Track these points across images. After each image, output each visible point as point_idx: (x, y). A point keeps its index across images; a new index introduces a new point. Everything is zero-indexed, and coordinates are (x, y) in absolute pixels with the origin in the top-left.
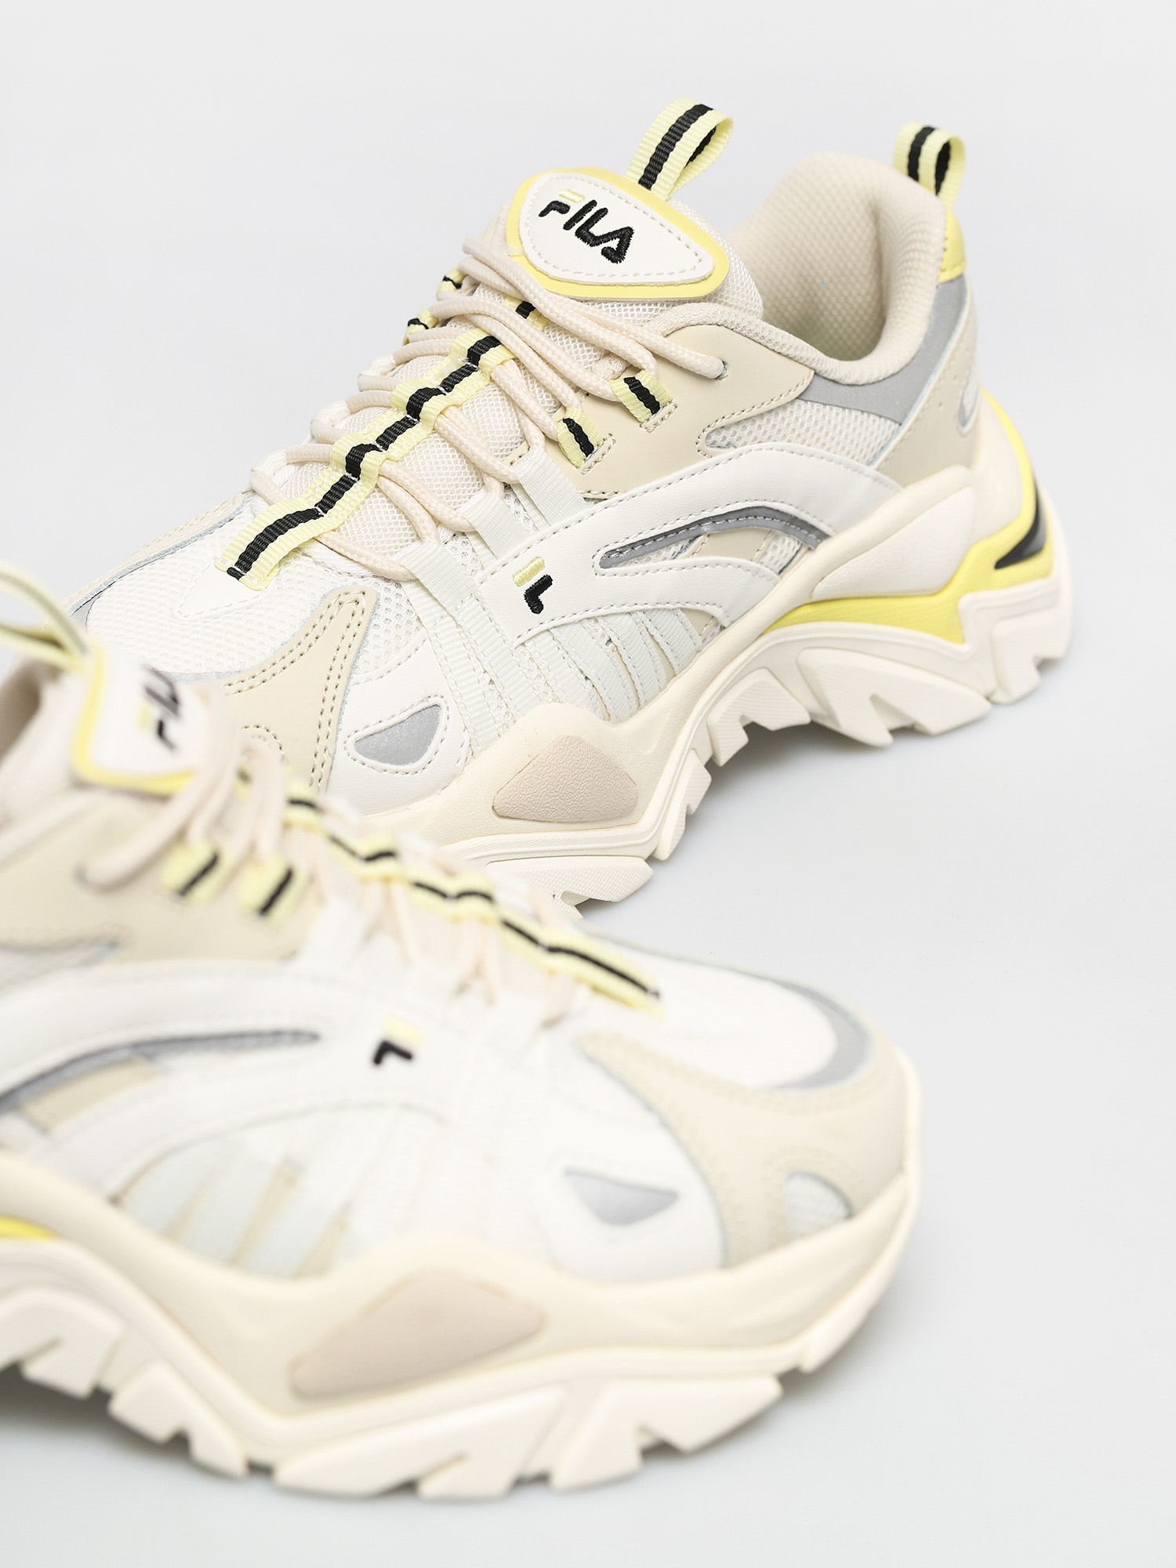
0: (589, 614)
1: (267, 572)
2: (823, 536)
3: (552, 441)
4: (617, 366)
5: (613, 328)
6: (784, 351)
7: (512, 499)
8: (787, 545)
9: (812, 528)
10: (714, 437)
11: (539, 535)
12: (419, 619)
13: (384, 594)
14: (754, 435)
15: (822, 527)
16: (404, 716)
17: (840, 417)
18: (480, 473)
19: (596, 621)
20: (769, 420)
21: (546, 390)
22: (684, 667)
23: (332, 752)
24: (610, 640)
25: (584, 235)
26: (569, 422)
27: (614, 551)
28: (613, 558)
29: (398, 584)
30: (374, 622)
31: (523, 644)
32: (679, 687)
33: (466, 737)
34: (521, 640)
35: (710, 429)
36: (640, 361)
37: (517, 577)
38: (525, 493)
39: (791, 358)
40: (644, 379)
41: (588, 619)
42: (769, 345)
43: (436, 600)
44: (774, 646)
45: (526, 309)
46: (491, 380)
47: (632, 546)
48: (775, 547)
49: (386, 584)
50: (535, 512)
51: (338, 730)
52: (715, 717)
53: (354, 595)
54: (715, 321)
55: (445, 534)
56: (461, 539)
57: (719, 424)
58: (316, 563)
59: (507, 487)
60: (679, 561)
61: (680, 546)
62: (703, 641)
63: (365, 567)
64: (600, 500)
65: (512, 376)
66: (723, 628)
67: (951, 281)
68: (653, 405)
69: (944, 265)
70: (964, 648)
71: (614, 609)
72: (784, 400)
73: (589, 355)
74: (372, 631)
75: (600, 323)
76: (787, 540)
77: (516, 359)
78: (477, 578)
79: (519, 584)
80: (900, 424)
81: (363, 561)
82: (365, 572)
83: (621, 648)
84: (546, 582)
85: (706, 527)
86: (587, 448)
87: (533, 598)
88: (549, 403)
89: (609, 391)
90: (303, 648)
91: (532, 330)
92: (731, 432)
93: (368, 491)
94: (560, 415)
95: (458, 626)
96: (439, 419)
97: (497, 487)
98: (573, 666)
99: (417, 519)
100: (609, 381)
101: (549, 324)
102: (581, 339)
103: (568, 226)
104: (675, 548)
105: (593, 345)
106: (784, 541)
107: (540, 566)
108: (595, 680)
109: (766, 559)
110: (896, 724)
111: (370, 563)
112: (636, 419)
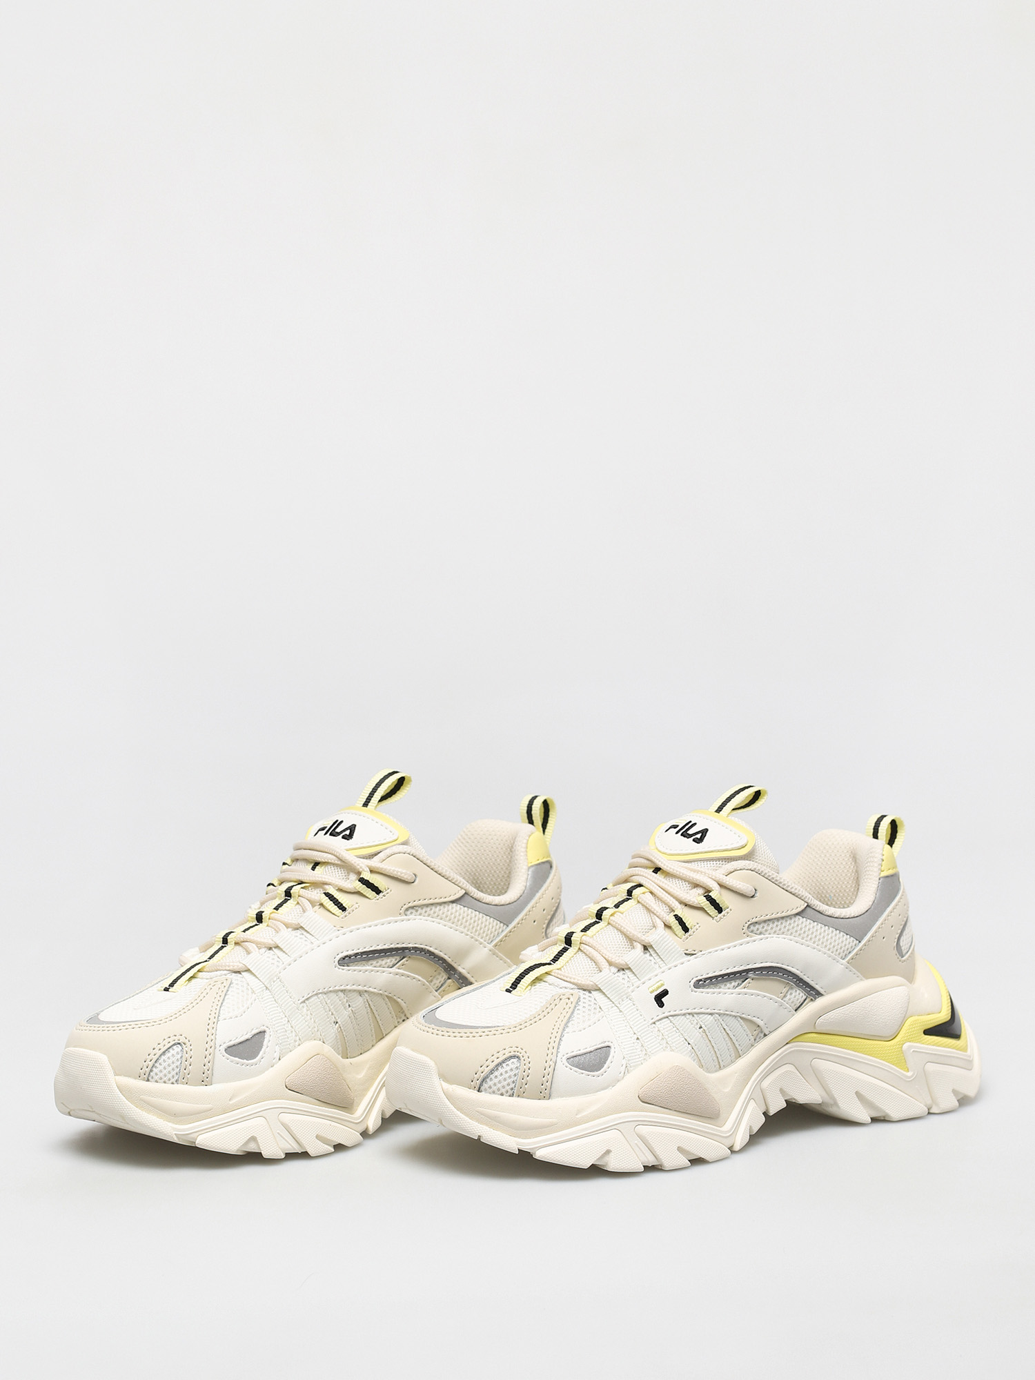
0: (689, 1011)
1: (524, 988)
2: (819, 994)
3: (668, 926)
4: (701, 891)
5: (698, 872)
6: (788, 889)
7: (648, 954)
8: (798, 995)
9: (812, 988)
10: (752, 927)
11: (661, 970)
12: (600, 1008)
13: (582, 996)
14: (774, 930)
15: (817, 987)
16: (592, 1049)
17: (823, 929)
18: (631, 940)
19: (693, 1016)
20: (782, 923)
21: (665, 904)
22: (746, 1052)
23: (554, 1061)
24: (701, 1027)
25: (685, 835)
26: (676, 916)
27: (701, 980)
28: (700, 984)
29: (590, 992)
30: (577, 1008)
31: (654, 1023)
32: (742, 1063)
33: (624, 1062)
34: (653, 1021)
35: (749, 923)
36: (711, 886)
37: (651, 990)
38: (655, 950)
39: (793, 894)
40: (713, 895)
41: (689, 1014)
42: (780, 885)
43: (609, 998)
44: (797, 1051)
45: (657, 870)
46: (639, 902)
47: (711, 978)
48: (791, 994)
49: (584, 992)
50: (660, 960)
51: (558, 1052)
52: (765, 1084)
53: (567, 996)
54: (749, 868)
55: (614, 970)
56: (622, 972)
57: (754, 920)
58: (550, 984)
59: (645, 948)
60: (738, 990)
61: (737, 983)
62: (755, 1040)
63: (573, 984)
64: (693, 955)
65: (648, 899)
66: (765, 1035)
67: (887, 877)
68: (720, 910)
69: (883, 868)
70: (909, 1074)
71: (702, 1010)
72: (789, 913)
73: (686, 886)
74: (576, 1012)
75: (692, 870)
76: (798, 991)
77: (651, 893)
78: (630, 990)
79: (651, 992)
80: (860, 942)
81: (572, 981)
82: (573, 986)
83: (707, 1031)
84: (665, 993)
85: (751, 974)
86: (686, 929)
87: (659, 999)
88: (666, 909)
89: (696, 901)
90: (541, 1017)
91: (660, 878)
92: (761, 926)
93: (575, 951)
94: (673, 914)
95: (621, 1011)
96: (611, 918)
97: (639, 948)
98: (681, 1036)
99: (599, 961)
100: (697, 898)
101: (667, 874)
102: (682, 879)
103: (677, 833)
104: (734, 984)
105: (688, 881)
106: (796, 991)
107: (663, 985)
108: (693, 1045)
109: (786, 999)
110: (875, 1115)
111: (575, 981)
112: (710, 915)
